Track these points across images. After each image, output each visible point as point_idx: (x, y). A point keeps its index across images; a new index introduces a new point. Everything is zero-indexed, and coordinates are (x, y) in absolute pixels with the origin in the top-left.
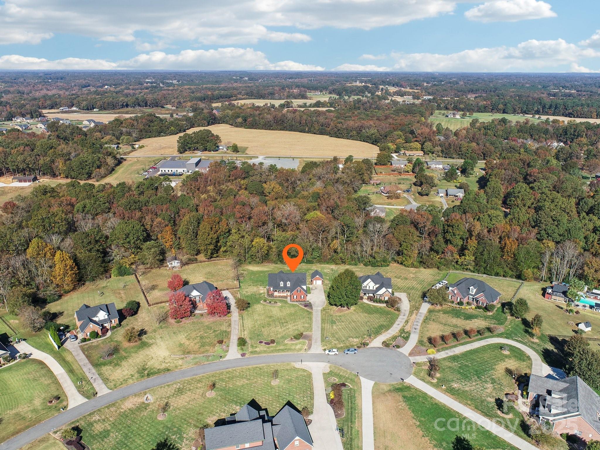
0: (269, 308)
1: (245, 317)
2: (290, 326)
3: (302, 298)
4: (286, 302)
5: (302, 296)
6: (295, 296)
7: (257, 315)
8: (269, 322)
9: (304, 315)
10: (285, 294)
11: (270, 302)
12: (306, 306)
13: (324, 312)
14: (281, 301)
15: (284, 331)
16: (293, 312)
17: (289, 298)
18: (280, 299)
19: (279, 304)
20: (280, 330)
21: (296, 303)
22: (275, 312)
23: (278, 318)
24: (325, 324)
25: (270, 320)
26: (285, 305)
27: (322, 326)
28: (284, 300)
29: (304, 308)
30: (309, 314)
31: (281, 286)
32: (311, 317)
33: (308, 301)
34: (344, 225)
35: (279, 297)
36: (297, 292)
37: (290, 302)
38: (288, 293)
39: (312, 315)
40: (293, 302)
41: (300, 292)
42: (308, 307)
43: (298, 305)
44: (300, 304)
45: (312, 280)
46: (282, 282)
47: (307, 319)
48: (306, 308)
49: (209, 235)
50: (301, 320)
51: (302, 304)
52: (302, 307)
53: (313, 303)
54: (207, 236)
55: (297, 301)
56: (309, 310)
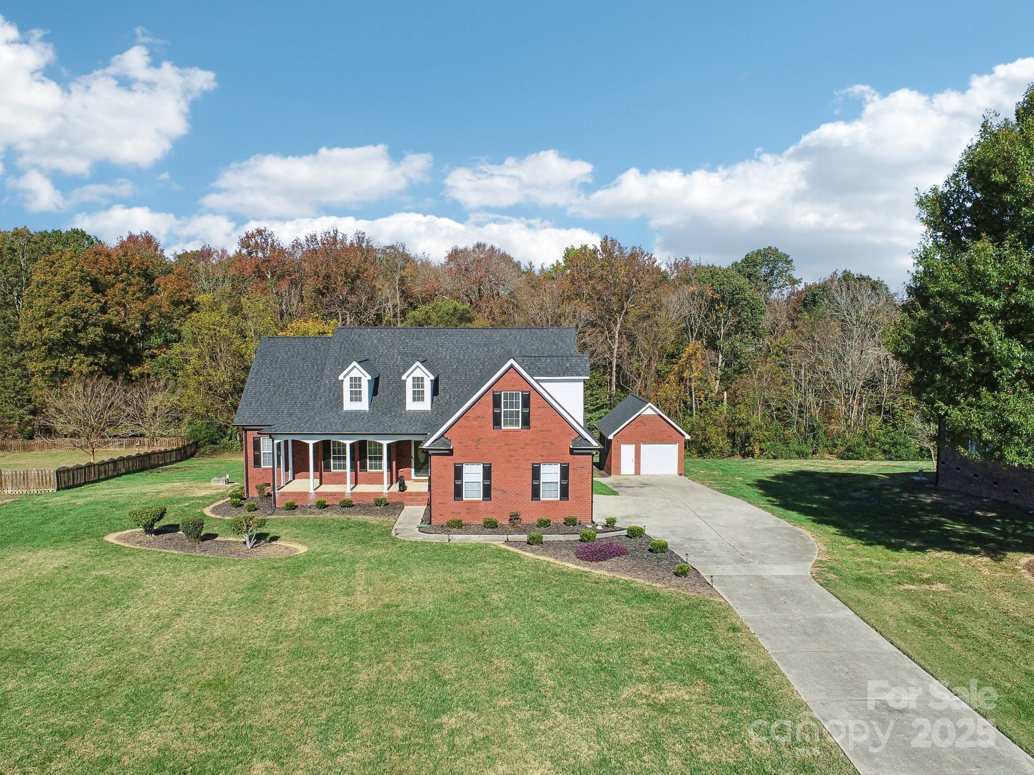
4: (376, 536)
6: (473, 474)
10: (383, 489)
12: (596, 554)
14: (318, 531)
17: (413, 512)
18: (330, 517)
19: (292, 547)
21: (475, 539)
26: (349, 550)
28: (365, 525)
29: (581, 568)
30: (676, 627)
31: (348, 405)
32: (733, 660)
33: (610, 524)
34: (718, 296)
35: (322, 506)
36: (497, 422)
37: (416, 535)
38: (413, 477)
39: (735, 629)
40: (448, 533)
41: (526, 422)
42: (633, 562)
43: (507, 551)
44: (528, 547)
45: (611, 437)
46: (356, 371)
47: (672, 692)
48: (601, 567)
49: (67, 297)
50: (555, 707)
51: (550, 544)
52: (552, 560)
53: (677, 541)
54: (53, 302)
55: (491, 526)
56: (658, 585)
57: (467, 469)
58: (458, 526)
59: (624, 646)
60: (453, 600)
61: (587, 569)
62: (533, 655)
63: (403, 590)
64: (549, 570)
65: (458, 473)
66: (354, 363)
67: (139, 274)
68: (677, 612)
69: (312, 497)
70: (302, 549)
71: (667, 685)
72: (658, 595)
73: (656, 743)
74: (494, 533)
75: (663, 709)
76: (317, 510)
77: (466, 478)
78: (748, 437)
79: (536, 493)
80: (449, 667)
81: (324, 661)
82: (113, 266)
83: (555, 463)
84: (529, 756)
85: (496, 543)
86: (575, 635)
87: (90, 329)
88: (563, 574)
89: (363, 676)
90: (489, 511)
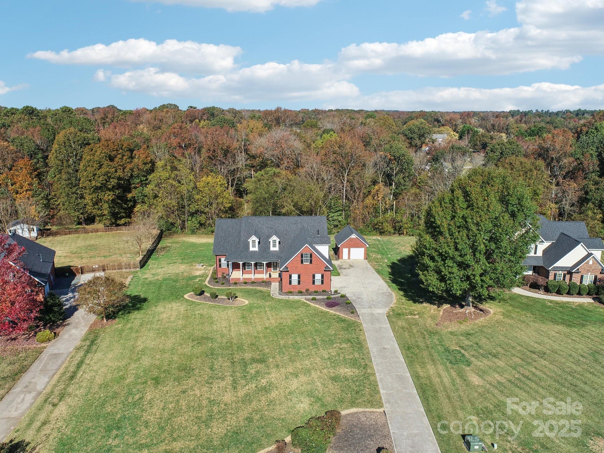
0: (205, 312)
1: (104, 342)
2: (274, 375)
3: (318, 282)
4: (267, 296)
5: (318, 277)
6: (295, 277)
7: (151, 334)
8: (190, 358)
9: (332, 332)
10: (264, 276)
11: (215, 296)
12: (331, 304)
13: (401, 323)
14: (248, 294)
15: (247, 399)
16: (289, 322)
17: (275, 285)
18: (249, 287)
19: (243, 301)
20: (228, 397)
21: (297, 298)
22: (224, 324)
23: (230, 345)
24: (423, 365)
25: (198, 350)
26: (261, 302)
27: (416, 377)
28: (261, 291)
29: (326, 310)
30: (348, 330)
31: (251, 249)
32: (357, 338)
33: (336, 292)
34: (393, 158)
35: (246, 283)
36: (302, 262)
37: (278, 296)
38: (272, 271)
39: (361, 330)
40: (288, 295)
41: (311, 262)
42: (341, 308)
43: (306, 303)
44: (312, 301)
45: (339, 246)
46: (254, 238)
47: (344, 345)
48: (332, 310)
49: (101, 166)
50: (321, 348)
51: (318, 300)
52: (319, 306)
53: (355, 298)
54: (96, 169)
55: (300, 293)
56: (346, 316)
57: (293, 275)
58: (290, 293)
59: (335, 335)
60: (295, 321)
61: (328, 310)
62: (316, 337)
63: (282, 318)
64: (318, 311)
65: (290, 277)
66: (253, 236)
67: (127, 150)
68: (349, 325)
69: (241, 280)
70: (247, 302)
71: (343, 344)
72: (345, 320)
73: (339, 355)
74: (301, 295)
75: (341, 349)
76: (244, 285)
77: (292, 278)
78: (401, 227)
79: (314, 283)
80: (298, 339)
81: (272, 339)
82: (116, 148)
83: (320, 273)
84: (317, 357)
85: (302, 299)
86: (325, 332)
87: (111, 180)
88: (322, 312)
89: (281, 342)
90: (300, 288)
